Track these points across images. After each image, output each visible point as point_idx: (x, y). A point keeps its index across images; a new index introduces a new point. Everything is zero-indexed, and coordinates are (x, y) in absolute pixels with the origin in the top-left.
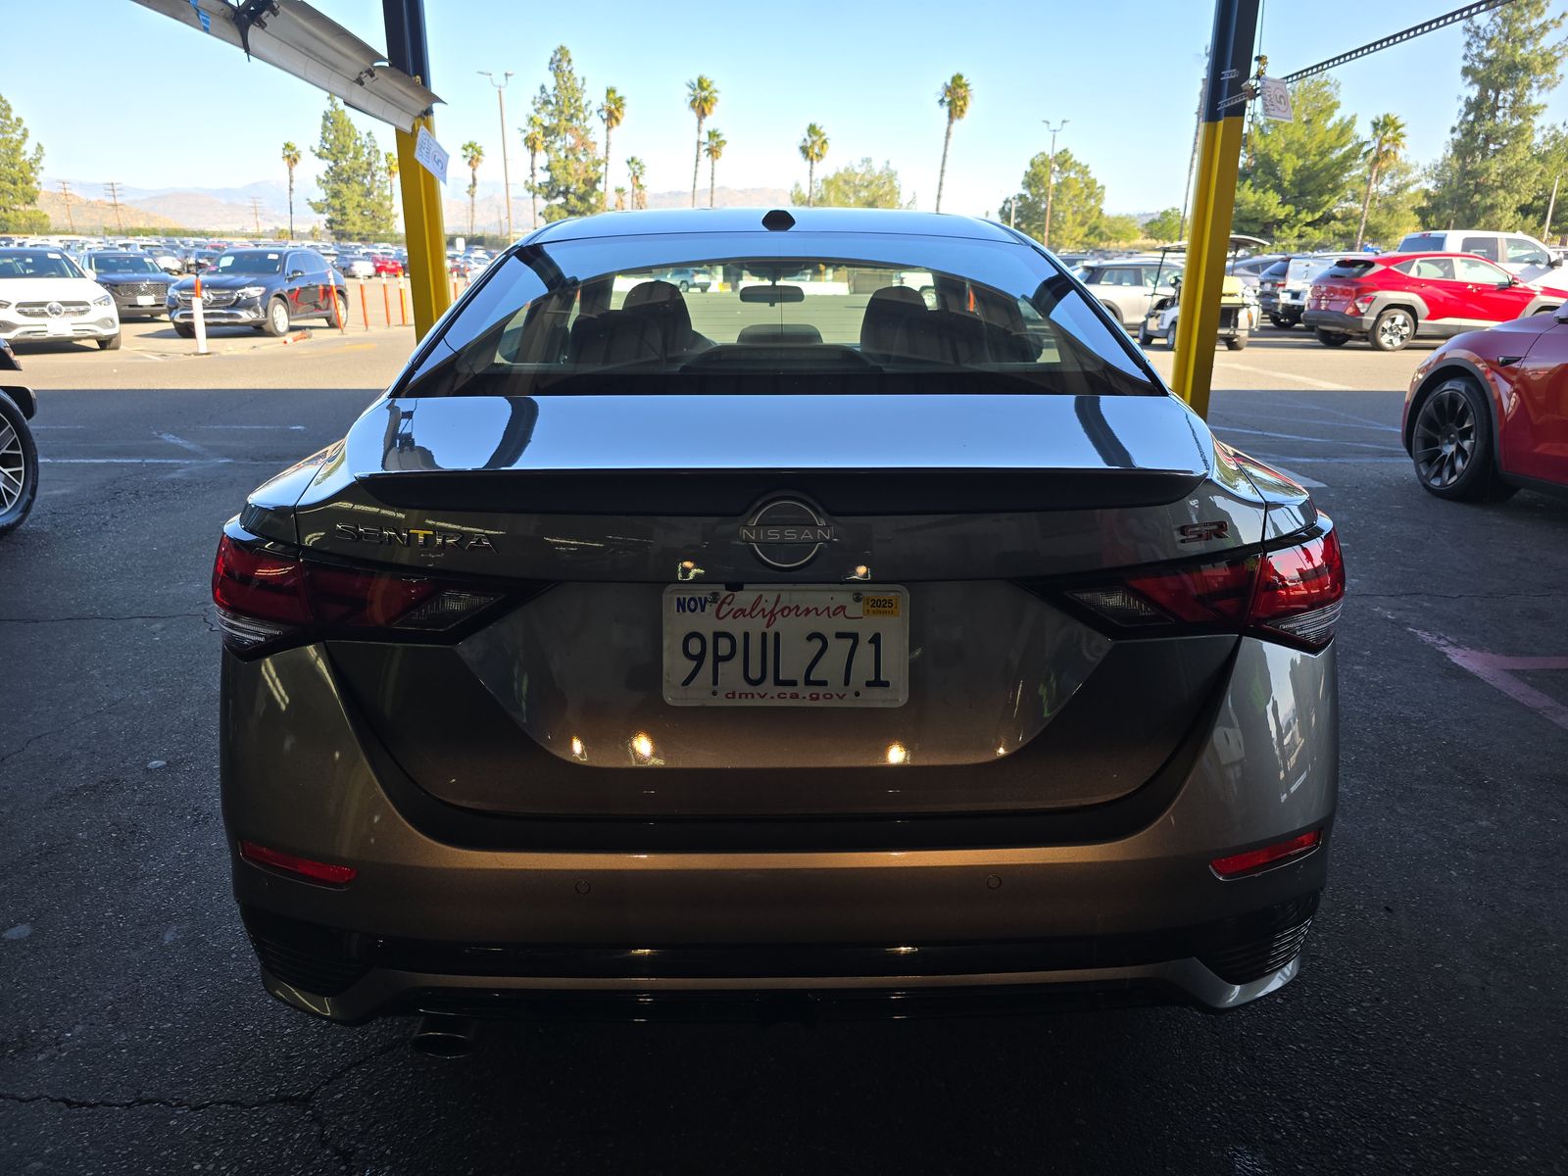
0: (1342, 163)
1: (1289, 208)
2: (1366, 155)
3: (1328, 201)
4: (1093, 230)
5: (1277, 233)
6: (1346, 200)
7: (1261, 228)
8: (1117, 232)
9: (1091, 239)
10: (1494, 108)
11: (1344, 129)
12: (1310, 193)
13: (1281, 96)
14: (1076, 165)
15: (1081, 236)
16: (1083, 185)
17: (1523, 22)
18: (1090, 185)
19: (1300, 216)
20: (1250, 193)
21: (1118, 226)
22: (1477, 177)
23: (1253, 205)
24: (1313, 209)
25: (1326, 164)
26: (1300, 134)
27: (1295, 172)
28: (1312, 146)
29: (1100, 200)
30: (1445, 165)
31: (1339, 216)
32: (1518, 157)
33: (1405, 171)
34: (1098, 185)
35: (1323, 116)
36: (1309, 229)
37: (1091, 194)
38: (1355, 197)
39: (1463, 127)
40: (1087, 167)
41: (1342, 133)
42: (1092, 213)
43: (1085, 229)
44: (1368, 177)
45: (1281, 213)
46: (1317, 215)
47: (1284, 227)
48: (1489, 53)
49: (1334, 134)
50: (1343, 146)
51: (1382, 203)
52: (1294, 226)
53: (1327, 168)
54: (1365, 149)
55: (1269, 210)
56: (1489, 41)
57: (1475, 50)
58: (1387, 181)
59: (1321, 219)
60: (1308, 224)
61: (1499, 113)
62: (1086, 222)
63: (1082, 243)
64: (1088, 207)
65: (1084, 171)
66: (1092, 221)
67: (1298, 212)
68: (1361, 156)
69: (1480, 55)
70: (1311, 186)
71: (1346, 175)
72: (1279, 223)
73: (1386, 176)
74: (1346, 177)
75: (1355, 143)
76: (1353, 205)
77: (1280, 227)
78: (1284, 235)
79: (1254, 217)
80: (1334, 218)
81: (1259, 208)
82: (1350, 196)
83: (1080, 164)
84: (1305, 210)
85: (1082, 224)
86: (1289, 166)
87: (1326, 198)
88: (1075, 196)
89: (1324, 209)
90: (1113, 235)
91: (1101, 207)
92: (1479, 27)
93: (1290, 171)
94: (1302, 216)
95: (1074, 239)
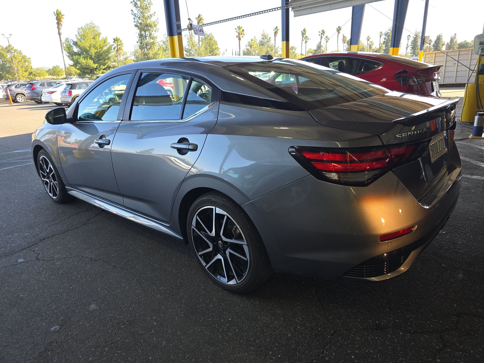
0: (108, 51)
1: (96, 65)
2: (114, 48)
3: (108, 62)
4: (30, 73)
5: (96, 72)
6: (112, 62)
7: (90, 71)
8: (39, 74)
9: (31, 76)
10: (146, 37)
11: (105, 41)
12: (101, 60)
13: (201, 30)
14: (16, 51)
15: (27, 75)
16: (21, 58)
17: (146, 13)
18: (24, 57)
19: (101, 67)
20: (83, 60)
21: (39, 72)
22: (147, 55)
23: (85, 64)
24: (104, 65)
25: (103, 51)
26: (93, 42)
27: (95, 53)
28: (97, 45)
29: (30, 63)
30: (136, 52)
31: (112, 66)
32: (155, 50)
33: (125, 53)
34: (27, 57)
35: (97, 37)
36: (105, 71)
37: (26, 60)
38: (115, 61)
39: (140, 41)
40: (20, 51)
41: (105, 42)
42: (29, 67)
43: (28, 73)
44: (116, 55)
45: (95, 66)
46: (106, 67)
47: (97, 70)
48: (140, 21)
49: (102, 42)
50: (106, 46)
51: (123, 63)
52: (100, 70)
53: (104, 52)
54: (113, 47)
55: (91, 65)
56: (139, 18)
57: (136, 20)
58: (122, 56)
59: (107, 68)
60: (104, 69)
61: (147, 38)
62: (27, 71)
63: (28, 78)
64: (26, 65)
65: (20, 53)
66: (29, 70)
67: (100, 66)
68: (113, 49)
69: (138, 21)
70: (101, 58)
71: (110, 54)
72: (96, 69)
73: (121, 55)
74: (110, 55)
75: (109, 45)
76: (114, 63)
77: (96, 70)
78: (98, 73)
79: (87, 67)
80: (110, 67)
81: (88, 65)
82: (113, 61)
83: (17, 50)
84: (102, 65)
85: (26, 71)
86: (93, 51)
87: (107, 61)
88: (19, 61)
89: (107, 65)
90: (37, 75)
91: (31, 65)
92: (135, 14)
93: (94, 53)
94: (102, 67)
95: (25, 76)
